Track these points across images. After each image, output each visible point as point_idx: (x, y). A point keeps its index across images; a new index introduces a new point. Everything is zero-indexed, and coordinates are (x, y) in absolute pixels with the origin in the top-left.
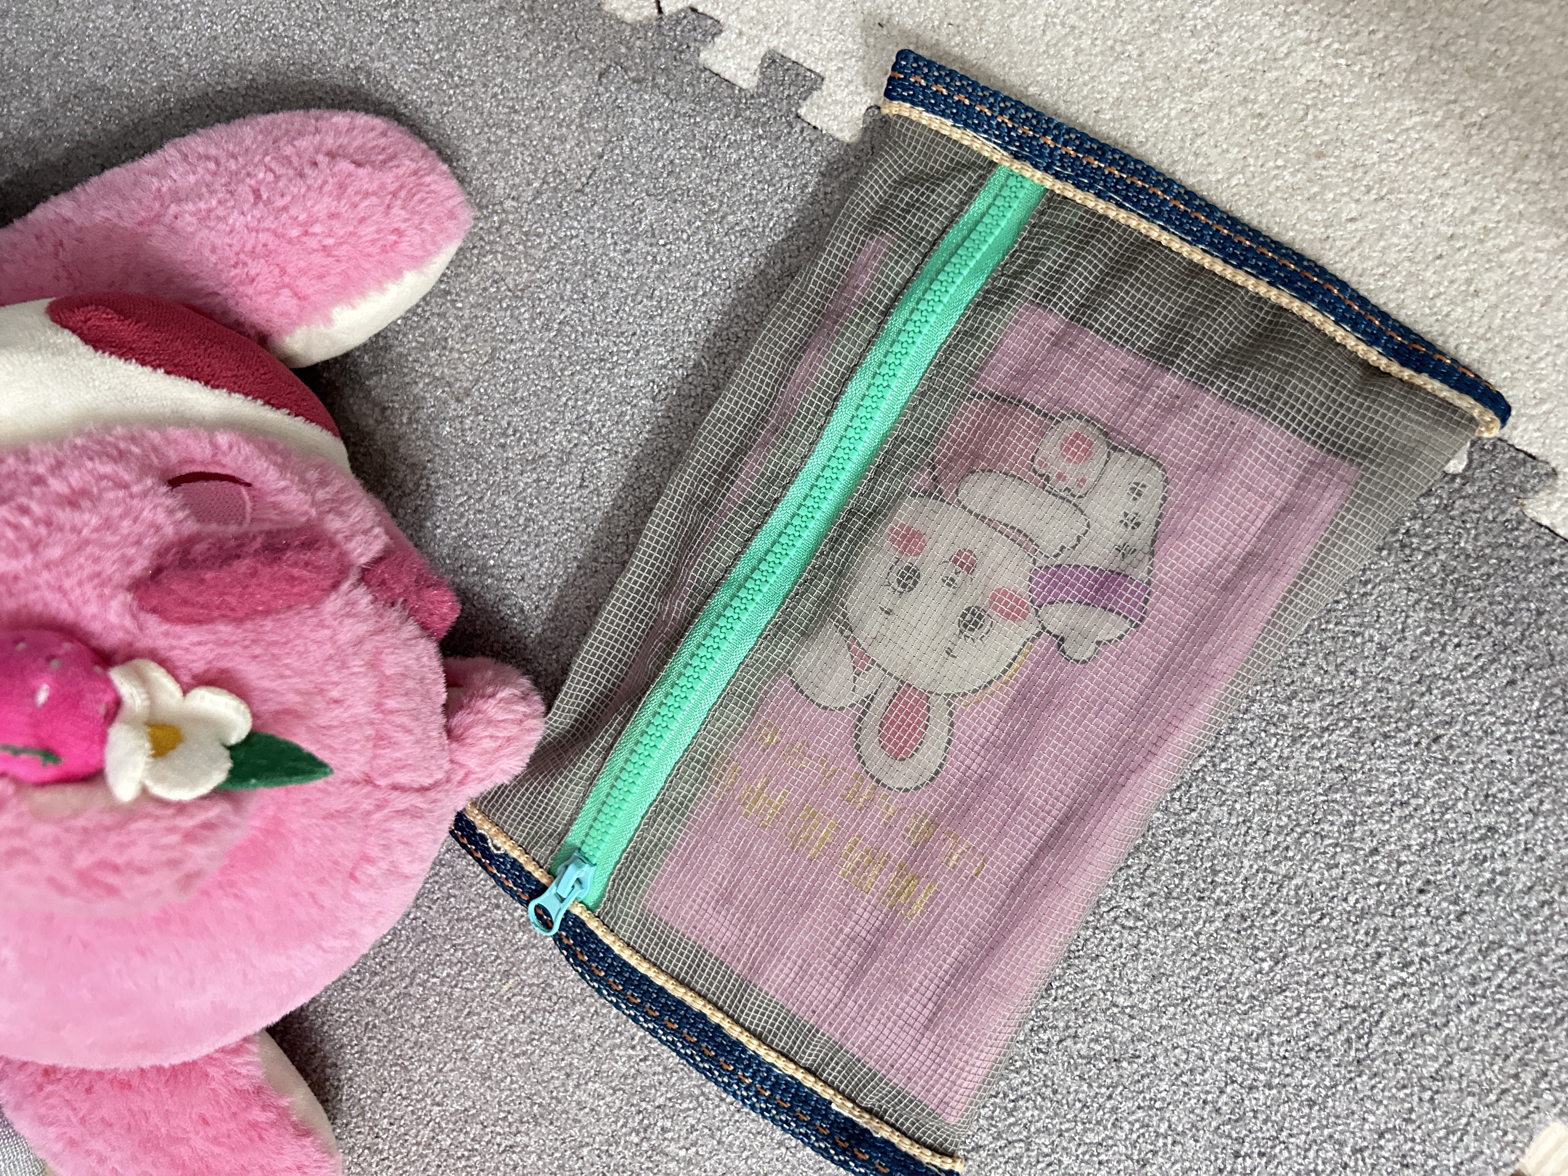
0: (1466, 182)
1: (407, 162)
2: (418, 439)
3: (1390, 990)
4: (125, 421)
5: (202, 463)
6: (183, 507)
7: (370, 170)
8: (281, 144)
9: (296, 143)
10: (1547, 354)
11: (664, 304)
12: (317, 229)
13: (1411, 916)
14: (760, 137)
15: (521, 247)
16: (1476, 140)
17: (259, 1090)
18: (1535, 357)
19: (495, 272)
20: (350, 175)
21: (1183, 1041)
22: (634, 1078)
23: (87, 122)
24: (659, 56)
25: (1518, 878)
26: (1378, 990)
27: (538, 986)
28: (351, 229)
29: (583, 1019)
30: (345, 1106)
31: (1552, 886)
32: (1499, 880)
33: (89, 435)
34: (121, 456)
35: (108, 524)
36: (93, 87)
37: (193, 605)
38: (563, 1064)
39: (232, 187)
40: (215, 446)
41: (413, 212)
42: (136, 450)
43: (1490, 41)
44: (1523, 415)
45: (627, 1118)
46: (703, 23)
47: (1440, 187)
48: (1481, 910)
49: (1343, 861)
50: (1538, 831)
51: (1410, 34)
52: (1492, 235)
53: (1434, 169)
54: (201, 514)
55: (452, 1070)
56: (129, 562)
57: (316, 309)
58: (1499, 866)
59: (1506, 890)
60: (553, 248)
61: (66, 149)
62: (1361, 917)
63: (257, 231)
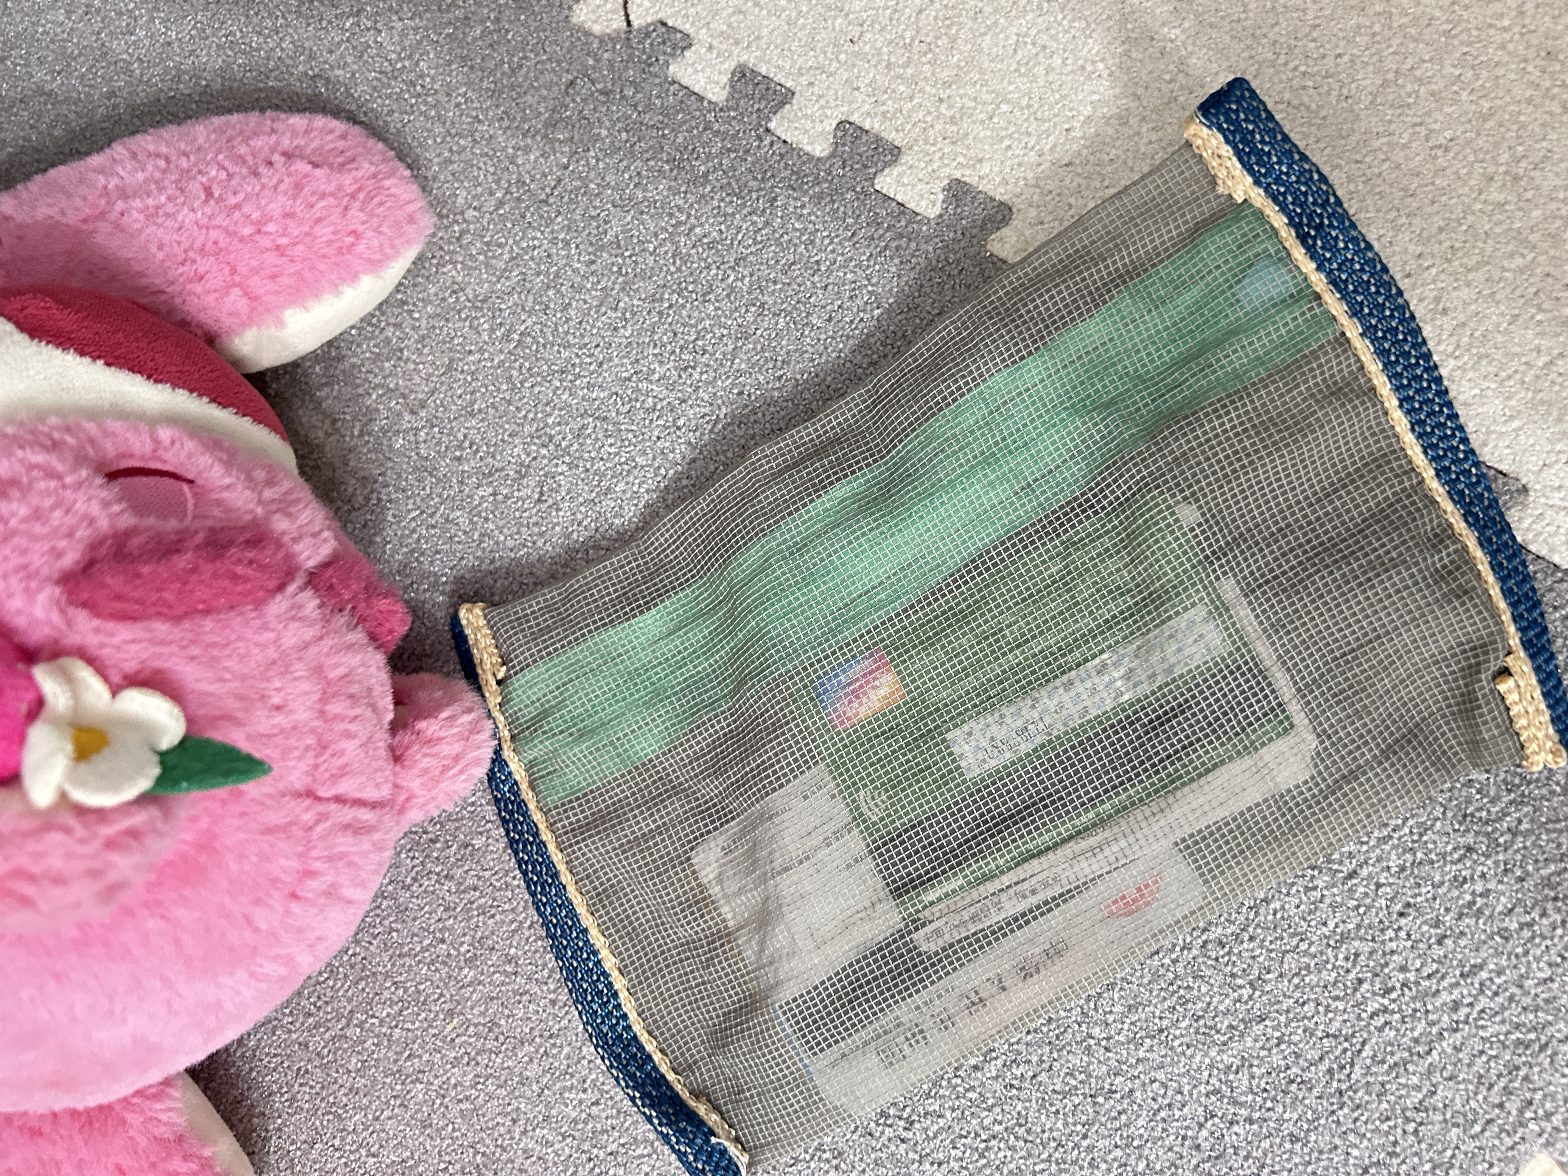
0: (1433, 202)
1: (367, 166)
2: (369, 451)
3: (1371, 1017)
4: (58, 411)
5: (143, 458)
6: (120, 500)
7: (328, 171)
8: (235, 143)
9: (251, 143)
10: (1516, 372)
11: (628, 315)
12: (271, 227)
13: (1391, 940)
14: (729, 150)
15: (481, 258)
16: (1441, 162)
17: (180, 1139)
18: (1503, 375)
19: (454, 283)
20: (306, 176)
21: (1161, 1076)
22: (585, 1122)
23: (32, 127)
24: (626, 68)
25: (1498, 899)
26: (1359, 1018)
27: (484, 1025)
28: (307, 229)
29: (531, 1060)
30: (272, 1159)
31: (1533, 908)
32: (1479, 902)
34: (55, 446)
36: (40, 91)
37: (127, 600)
38: (509, 1109)
39: (183, 184)
40: (156, 441)
41: (372, 215)
42: (70, 440)
43: (1454, 66)
45: (576, 1167)
46: (672, 36)
48: (1462, 933)
49: (1321, 884)
50: (1518, 850)
51: (1376, 57)
52: (1460, 254)
54: (139, 507)
56: (59, 555)
57: (268, 310)
58: (1479, 888)
59: (1487, 913)
60: (515, 258)
61: (9, 153)
62: (1341, 941)
63: (208, 229)
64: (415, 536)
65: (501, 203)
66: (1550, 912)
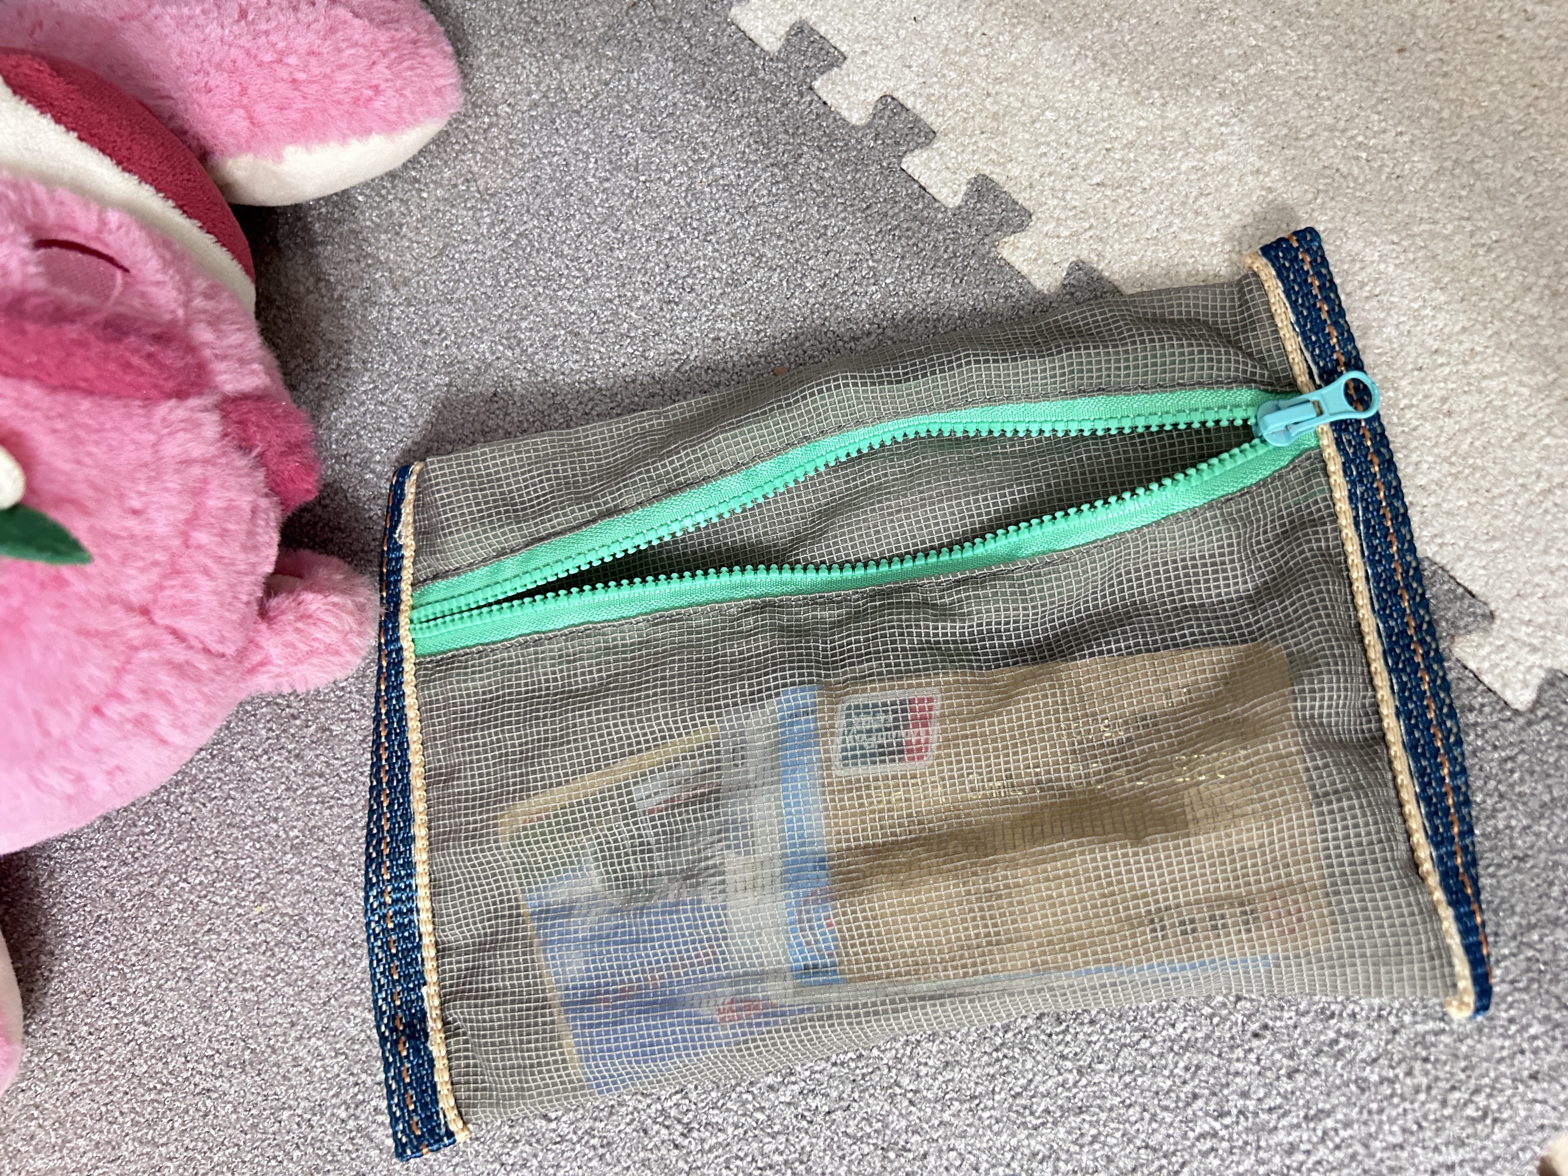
0: (1462, 300)
2: (343, 316)
3: (1198, 1139)
7: (367, 24)
10: (1510, 491)
11: (627, 238)
13: (1238, 1060)
15: (502, 153)
16: (1481, 261)
18: (1496, 491)
19: (469, 172)
20: (344, 22)
21: (960, 1145)
25: (1364, 1045)
26: (1185, 1136)
27: (291, 917)
30: (48, 1001)
31: (1399, 1063)
32: (1343, 1042)
38: (291, 1010)
40: (103, 222)
43: (1517, 168)
44: (1472, 548)
45: (341, 1088)
47: (1435, 299)
48: (1316, 1072)
51: (1438, 143)
52: (1478, 358)
53: (1433, 280)
55: (171, 990)
57: (268, 139)
58: (1346, 1026)
59: (1348, 1056)
60: (533, 160)
62: (1185, 1049)
64: (362, 409)
65: (535, 105)
66: (1417, 1072)
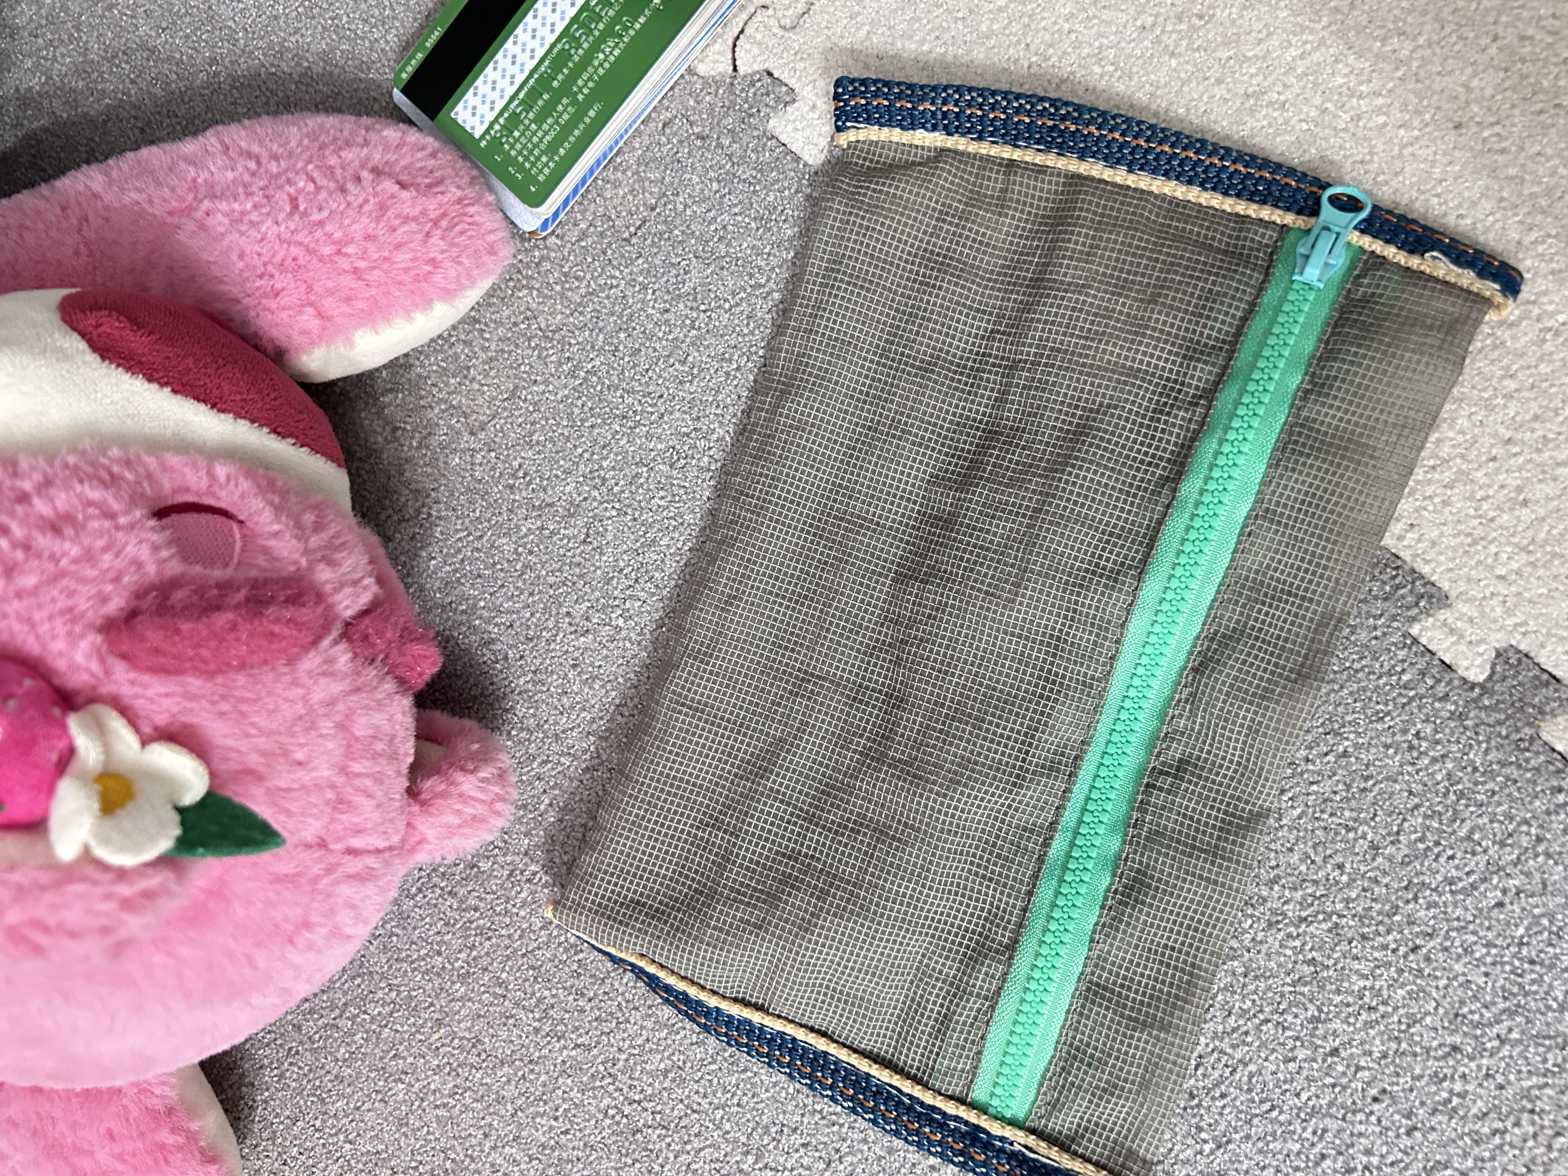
0: (1533, 387)
1: (454, 190)
2: (425, 465)
4: (122, 441)
5: (197, 493)
7: (414, 194)
8: (327, 152)
9: (343, 154)
11: (695, 371)
12: (351, 249)
13: (1361, 1122)
15: (558, 288)
16: (1548, 347)
19: (528, 309)
20: (393, 196)
22: (553, 1150)
23: (133, 82)
24: (726, 115)
25: (1475, 1102)
27: (469, 1040)
28: (386, 254)
29: (509, 1081)
30: (256, 1128)
31: (1507, 1116)
32: (1455, 1101)
33: (84, 453)
34: (112, 481)
35: (89, 557)
36: (143, 46)
37: (165, 654)
38: (483, 1123)
39: (271, 192)
41: (453, 245)
42: (129, 476)
44: (1555, 636)
46: (777, 89)
47: (1505, 387)
48: (1433, 1129)
49: (1301, 1056)
50: (1502, 1059)
53: (1502, 368)
55: (369, 1110)
56: (104, 599)
57: (338, 331)
58: (1458, 1087)
59: (1461, 1113)
60: (591, 294)
61: (108, 105)
62: (1312, 1116)
63: (289, 243)
64: (460, 556)
65: (584, 235)
66: (1524, 1123)
